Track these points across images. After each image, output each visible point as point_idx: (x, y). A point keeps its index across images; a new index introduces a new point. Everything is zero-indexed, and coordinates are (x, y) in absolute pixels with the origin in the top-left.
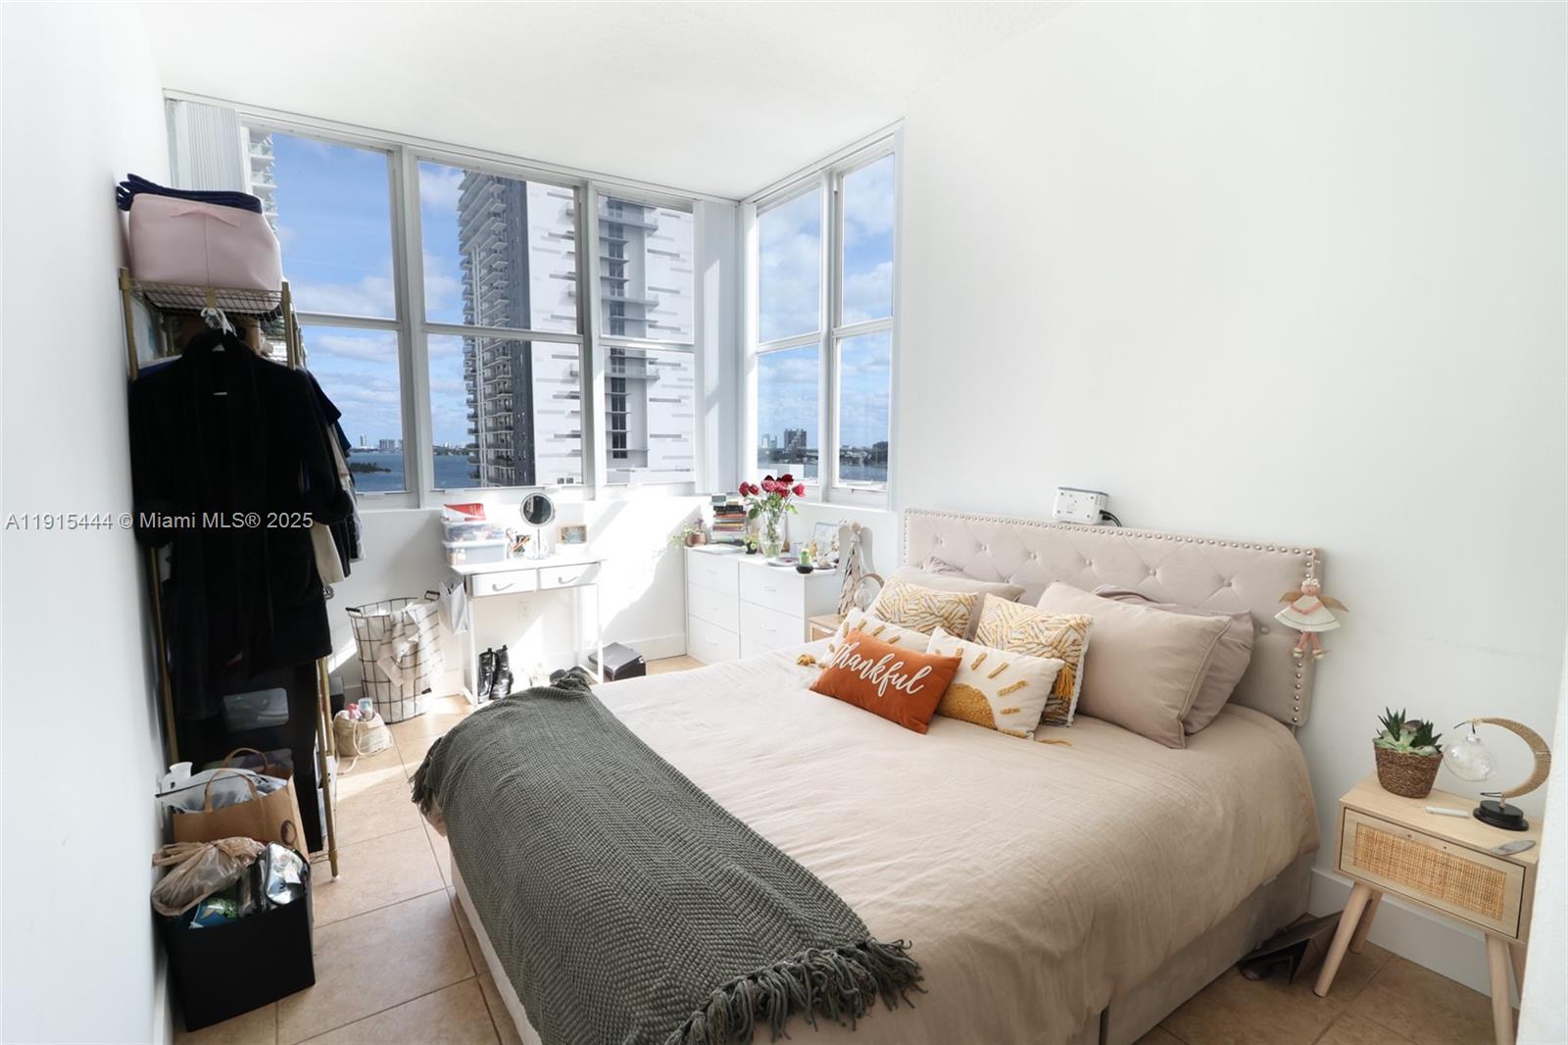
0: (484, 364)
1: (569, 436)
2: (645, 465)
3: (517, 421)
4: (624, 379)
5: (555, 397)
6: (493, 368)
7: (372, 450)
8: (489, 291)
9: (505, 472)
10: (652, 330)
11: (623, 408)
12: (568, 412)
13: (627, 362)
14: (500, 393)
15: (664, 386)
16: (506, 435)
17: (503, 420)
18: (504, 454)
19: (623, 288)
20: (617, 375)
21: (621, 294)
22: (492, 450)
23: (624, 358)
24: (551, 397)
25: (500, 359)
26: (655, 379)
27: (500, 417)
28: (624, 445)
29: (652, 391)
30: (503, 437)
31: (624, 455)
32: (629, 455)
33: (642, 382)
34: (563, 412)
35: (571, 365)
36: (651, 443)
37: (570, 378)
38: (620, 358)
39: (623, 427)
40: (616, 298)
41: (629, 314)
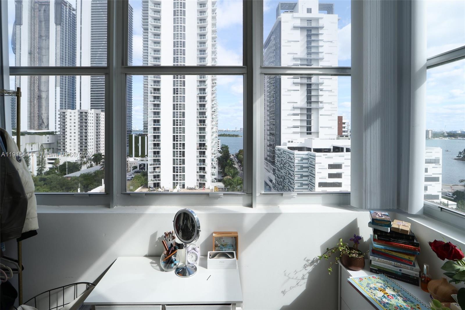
0: (267, 106)
1: (292, 127)
2: (318, 137)
3: (276, 122)
4: (311, 109)
5: (288, 115)
6: (270, 107)
7: (238, 131)
8: (269, 85)
9: (272, 138)
10: (321, 92)
11: (310, 118)
12: (292, 120)
13: (312, 103)
14: (272, 114)
15: (325, 110)
16: (273, 127)
17: (272, 122)
18: (272, 133)
19: (311, 79)
20: (309, 107)
21: (310, 81)
22: (269, 131)
23: (311, 102)
24: (287, 115)
25: (272, 104)
26: (322, 108)
27: (271, 121)
28: (310, 130)
29: (321, 112)
30: (272, 128)
31: (310, 133)
32: (312, 134)
33: (317, 109)
34: (290, 120)
35: (293, 105)
36: (320, 130)
37: (293, 109)
38: (310, 102)
39: (310, 124)
40: (309, 83)
41: (313, 87)
